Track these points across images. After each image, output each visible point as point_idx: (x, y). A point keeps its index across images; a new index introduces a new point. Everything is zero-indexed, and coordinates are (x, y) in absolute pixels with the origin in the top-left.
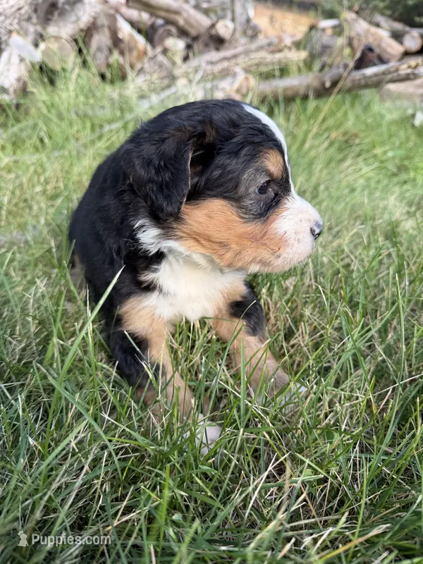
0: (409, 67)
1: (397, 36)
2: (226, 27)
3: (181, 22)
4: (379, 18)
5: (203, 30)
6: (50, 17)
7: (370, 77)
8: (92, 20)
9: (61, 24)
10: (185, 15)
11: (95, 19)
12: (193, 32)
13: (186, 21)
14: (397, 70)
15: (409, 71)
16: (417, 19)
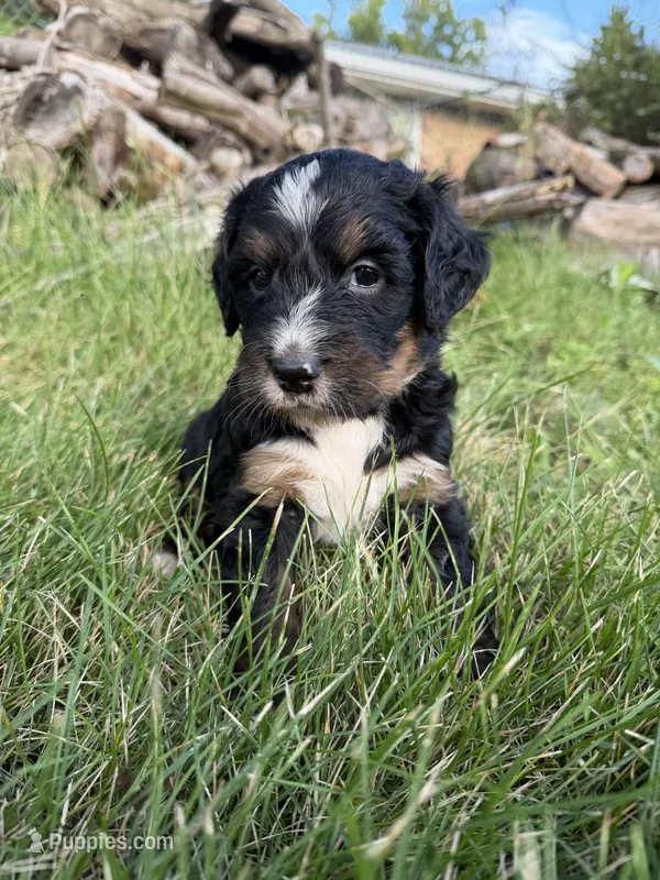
0: (552, 189)
1: (616, 159)
2: (311, 135)
3: (243, 127)
4: (593, 134)
5: (276, 140)
6: (31, 115)
7: (491, 205)
8: (94, 120)
9: (48, 125)
10: (249, 117)
11: (99, 118)
12: (263, 143)
13: (251, 125)
14: (533, 194)
15: (552, 196)
16: (651, 136)
